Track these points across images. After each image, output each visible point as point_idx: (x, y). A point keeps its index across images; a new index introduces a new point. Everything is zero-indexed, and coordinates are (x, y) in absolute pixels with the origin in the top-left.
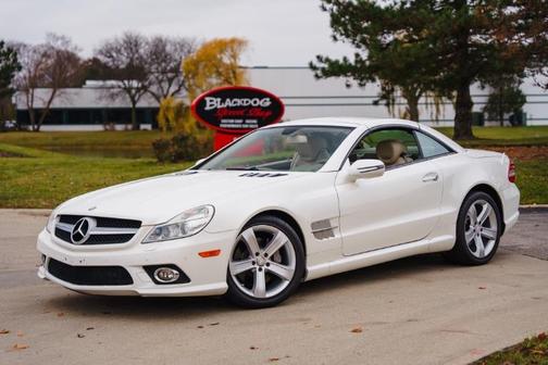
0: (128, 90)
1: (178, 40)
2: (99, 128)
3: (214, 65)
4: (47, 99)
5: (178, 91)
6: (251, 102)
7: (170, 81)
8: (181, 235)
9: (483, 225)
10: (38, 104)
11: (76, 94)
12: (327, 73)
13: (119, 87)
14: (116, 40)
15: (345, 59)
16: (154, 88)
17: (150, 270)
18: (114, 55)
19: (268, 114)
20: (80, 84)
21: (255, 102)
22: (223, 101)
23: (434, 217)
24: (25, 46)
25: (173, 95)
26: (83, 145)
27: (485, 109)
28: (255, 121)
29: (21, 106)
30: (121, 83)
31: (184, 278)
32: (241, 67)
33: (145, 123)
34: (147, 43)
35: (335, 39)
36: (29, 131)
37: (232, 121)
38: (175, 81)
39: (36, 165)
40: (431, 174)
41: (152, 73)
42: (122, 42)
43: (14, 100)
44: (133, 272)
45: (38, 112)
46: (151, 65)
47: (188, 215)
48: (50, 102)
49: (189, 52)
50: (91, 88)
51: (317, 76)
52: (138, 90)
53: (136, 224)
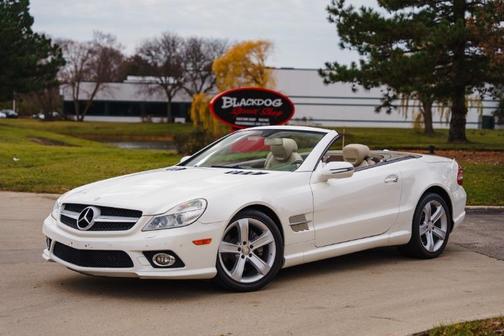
0: (165, 86)
1: (211, 41)
2: (137, 120)
3: (244, 66)
4: (91, 92)
5: (210, 88)
6: (264, 102)
7: (203, 79)
8: (177, 224)
9: (436, 224)
10: (83, 96)
11: (118, 88)
12: (334, 79)
13: (157, 83)
14: (156, 40)
15: (353, 64)
16: (188, 85)
17: (149, 255)
18: (153, 53)
19: (280, 113)
20: (121, 79)
21: (268, 103)
22: (238, 101)
23: (393, 214)
24: (72, 43)
25: (206, 91)
26: (122, 135)
27: (496, 113)
28: (267, 120)
29: (68, 98)
30: (158, 80)
31: (179, 263)
32: (268, 68)
33: (180, 116)
34: (183, 44)
35: (342, 46)
36: (73, 121)
37: (246, 119)
38: (207, 79)
39: (69, 153)
40: (393, 175)
41: (187, 71)
42: (161, 42)
43: (61, 92)
44: (134, 257)
45: (82, 103)
46: (186, 63)
47: (183, 207)
48: (94, 94)
49: (221, 53)
50: (131, 83)
51: (326, 82)
52: (174, 86)
53: (137, 214)
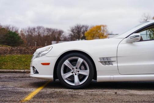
31: (37, 72)
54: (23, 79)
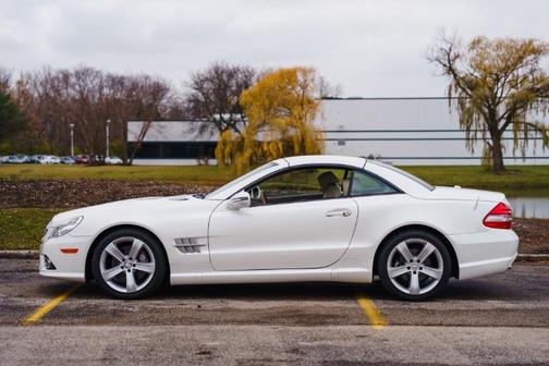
2: (193, 162)
45: (132, 145)
54: (24, 275)
